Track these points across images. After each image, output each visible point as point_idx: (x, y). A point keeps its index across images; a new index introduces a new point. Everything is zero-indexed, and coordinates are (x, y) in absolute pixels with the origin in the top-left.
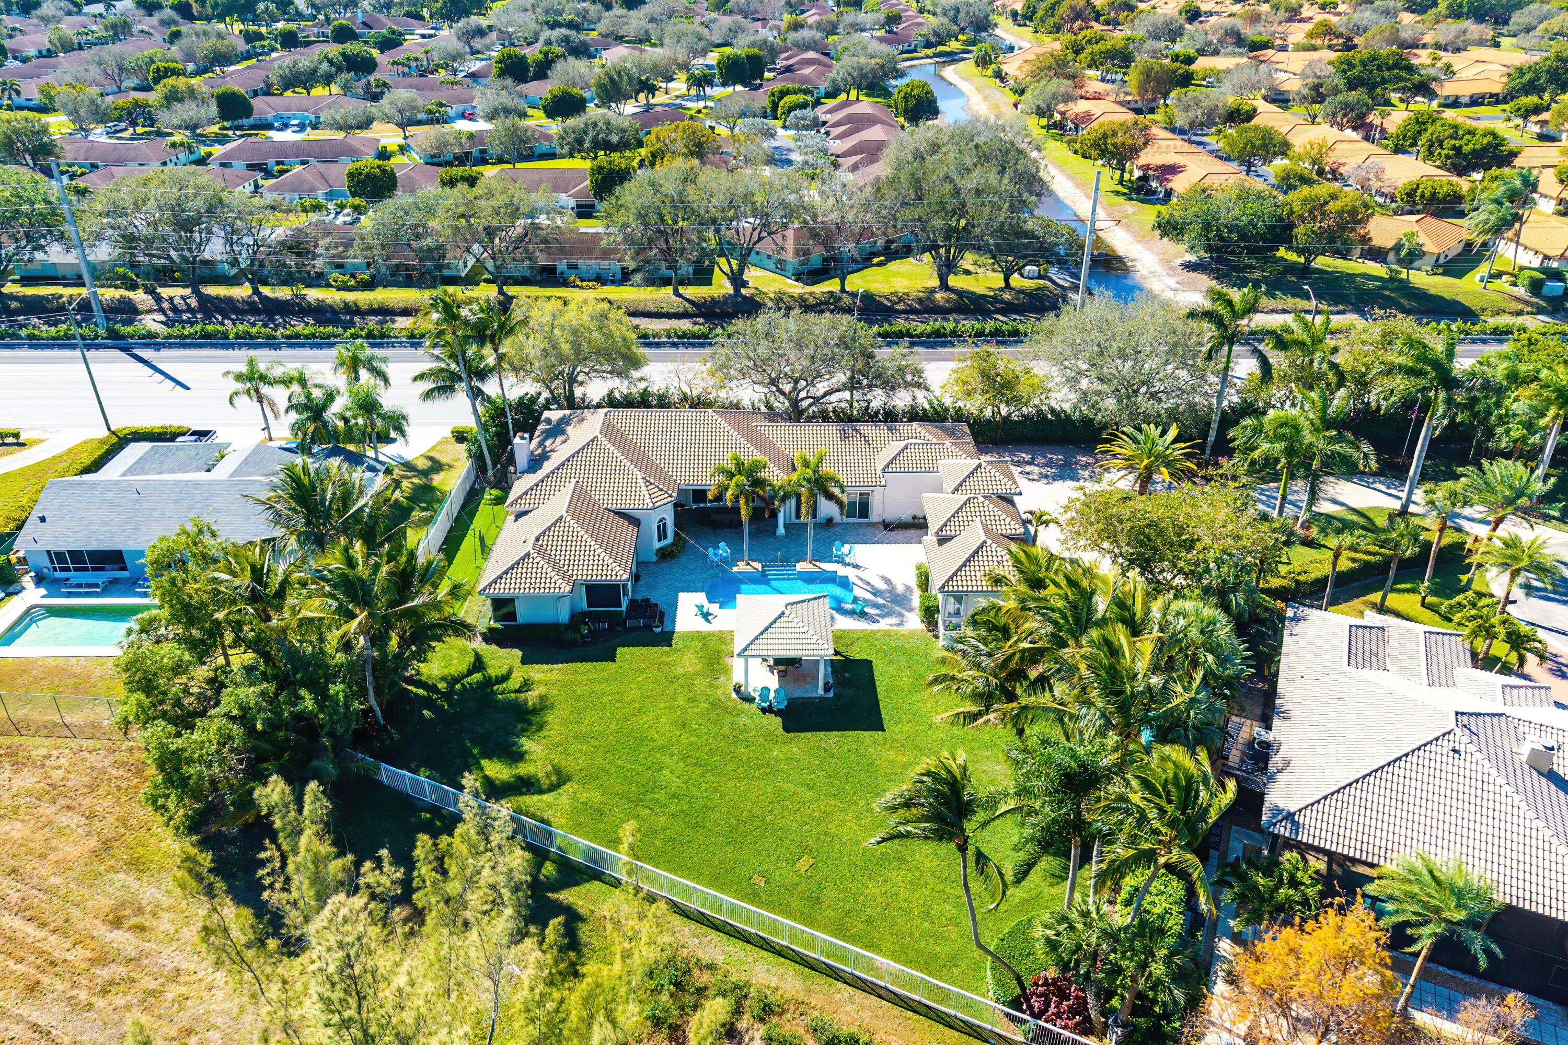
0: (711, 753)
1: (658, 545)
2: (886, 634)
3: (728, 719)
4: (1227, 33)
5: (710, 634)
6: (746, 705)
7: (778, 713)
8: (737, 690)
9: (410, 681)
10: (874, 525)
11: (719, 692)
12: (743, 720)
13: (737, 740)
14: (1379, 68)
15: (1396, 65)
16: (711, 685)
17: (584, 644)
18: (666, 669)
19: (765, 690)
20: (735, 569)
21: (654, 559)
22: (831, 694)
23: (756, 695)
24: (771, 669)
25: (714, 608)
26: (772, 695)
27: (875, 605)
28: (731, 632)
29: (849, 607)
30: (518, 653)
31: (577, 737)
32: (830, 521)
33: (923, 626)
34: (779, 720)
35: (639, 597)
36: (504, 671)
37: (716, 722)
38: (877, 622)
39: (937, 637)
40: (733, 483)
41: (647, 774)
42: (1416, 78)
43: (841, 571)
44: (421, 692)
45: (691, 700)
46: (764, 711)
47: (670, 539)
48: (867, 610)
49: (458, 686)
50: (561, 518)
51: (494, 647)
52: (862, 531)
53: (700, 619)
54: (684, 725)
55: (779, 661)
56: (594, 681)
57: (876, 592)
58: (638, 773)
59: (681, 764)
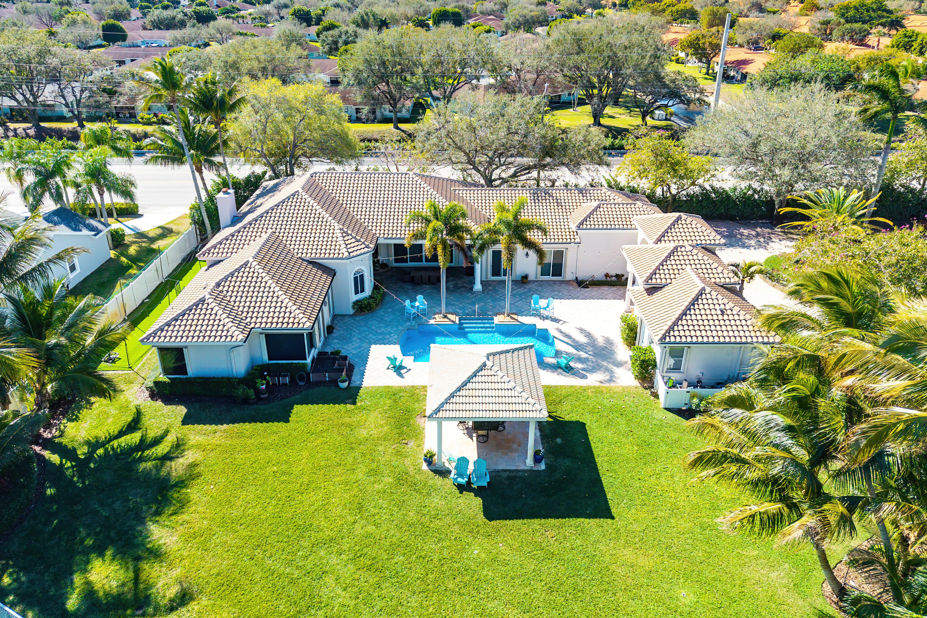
0: (392, 550)
1: (355, 298)
2: (597, 391)
3: (415, 500)
4: (753, 6)
5: (402, 389)
6: (438, 480)
7: (479, 492)
8: (429, 459)
9: (48, 444)
10: (568, 282)
11: (408, 462)
12: (436, 501)
13: (426, 531)
14: (868, 11)
15: (879, 9)
16: (398, 453)
17: (259, 400)
18: (345, 431)
19: (463, 461)
20: (432, 322)
21: (352, 312)
22: (542, 466)
23: (451, 466)
24: (469, 432)
25: (408, 361)
26: (471, 467)
27: (580, 360)
28: (424, 388)
29: (553, 361)
30: (182, 410)
31: (223, 523)
32: (525, 279)
33: (636, 383)
34: (479, 501)
35: (329, 350)
36: (160, 432)
37: (401, 505)
38: (584, 377)
39: (656, 396)
40: (430, 230)
41: (305, 582)
42: (893, 17)
43: (541, 324)
44: (55, 459)
45: (374, 473)
46: (461, 488)
47: (368, 290)
48: (572, 364)
49: (101, 451)
50: (246, 264)
51: (159, 403)
52: (556, 287)
53: (392, 374)
54: (360, 508)
55: (479, 426)
56: (261, 447)
57: (577, 346)
58: (292, 582)
59: (351, 567)
